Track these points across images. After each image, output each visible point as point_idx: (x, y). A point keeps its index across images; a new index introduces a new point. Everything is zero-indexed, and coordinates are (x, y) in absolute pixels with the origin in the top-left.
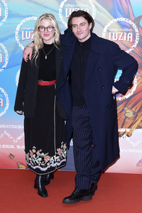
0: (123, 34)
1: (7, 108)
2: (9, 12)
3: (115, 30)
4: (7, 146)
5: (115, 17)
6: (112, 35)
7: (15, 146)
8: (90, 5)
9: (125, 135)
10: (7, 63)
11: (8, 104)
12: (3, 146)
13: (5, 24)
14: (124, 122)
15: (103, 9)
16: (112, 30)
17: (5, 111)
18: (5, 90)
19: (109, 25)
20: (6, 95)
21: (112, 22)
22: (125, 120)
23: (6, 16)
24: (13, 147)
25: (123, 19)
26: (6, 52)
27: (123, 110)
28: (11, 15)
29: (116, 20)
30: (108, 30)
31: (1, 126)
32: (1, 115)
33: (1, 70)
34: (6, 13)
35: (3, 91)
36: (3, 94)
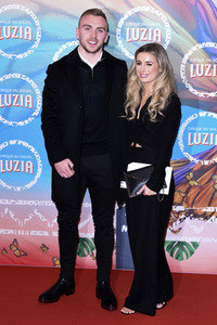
0: (212, 67)
1: (38, 175)
2: (43, 33)
3: (199, 61)
4: (38, 233)
5: (200, 42)
6: (195, 67)
7: (50, 233)
8: (163, 24)
9: (213, 217)
10: (39, 108)
11: (40, 170)
12: (32, 233)
13: (36, 51)
14: (212, 198)
15: (183, 29)
16: (195, 60)
17: (36, 181)
18: (36, 149)
19: (190, 53)
20: (37, 156)
21: (194, 49)
22: (214, 194)
23: (38, 40)
24: (46, 234)
25: (211, 45)
26: (38, 92)
27: (211, 179)
28: (45, 39)
29: (201, 46)
31: (29, 203)
32: (29, 186)
33: (30, 119)
34: (38, 35)
35: (33, 150)
36: (32, 154)
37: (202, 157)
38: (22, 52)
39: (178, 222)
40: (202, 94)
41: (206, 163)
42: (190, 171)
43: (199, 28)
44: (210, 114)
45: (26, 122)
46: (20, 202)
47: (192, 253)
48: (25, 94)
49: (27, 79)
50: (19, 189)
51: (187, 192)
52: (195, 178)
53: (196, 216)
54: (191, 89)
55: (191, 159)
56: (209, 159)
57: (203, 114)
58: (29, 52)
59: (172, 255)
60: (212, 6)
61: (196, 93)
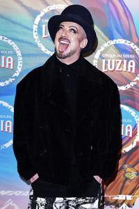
0: (122, 62)
3: (111, 56)
6: (106, 62)
16: (106, 56)
21: (106, 45)
22: (124, 182)
25: (122, 41)
29: (112, 43)
30: (100, 56)
60: (124, 6)
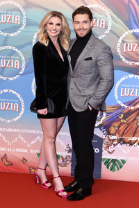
1: (22, 113)
2: (27, 20)
4: (21, 150)
5: (131, 29)
7: (29, 150)
8: (106, 16)
10: (23, 69)
11: (23, 109)
12: (17, 150)
13: (22, 31)
14: (135, 131)
15: (119, 20)
17: (20, 116)
18: (21, 96)
19: (124, 36)
20: (22, 100)
23: (24, 24)
24: (26, 151)
26: (23, 58)
27: (135, 119)
28: (29, 24)
31: (15, 130)
32: (15, 119)
33: (18, 76)
34: (24, 21)
35: (19, 96)
36: (18, 99)
37: (130, 104)
38: (13, 32)
39: (113, 146)
40: (131, 63)
41: (132, 108)
42: (121, 113)
43: (130, 19)
44: (136, 76)
45: (15, 78)
46: (10, 130)
47: (121, 167)
48: (15, 60)
49: (16, 50)
50: (9, 121)
51: (119, 127)
52: (124, 118)
53: (124, 143)
54: (124, 60)
55: (122, 105)
56: (134, 106)
57: (131, 76)
58: (18, 32)
59: (108, 168)
61: (127, 62)
